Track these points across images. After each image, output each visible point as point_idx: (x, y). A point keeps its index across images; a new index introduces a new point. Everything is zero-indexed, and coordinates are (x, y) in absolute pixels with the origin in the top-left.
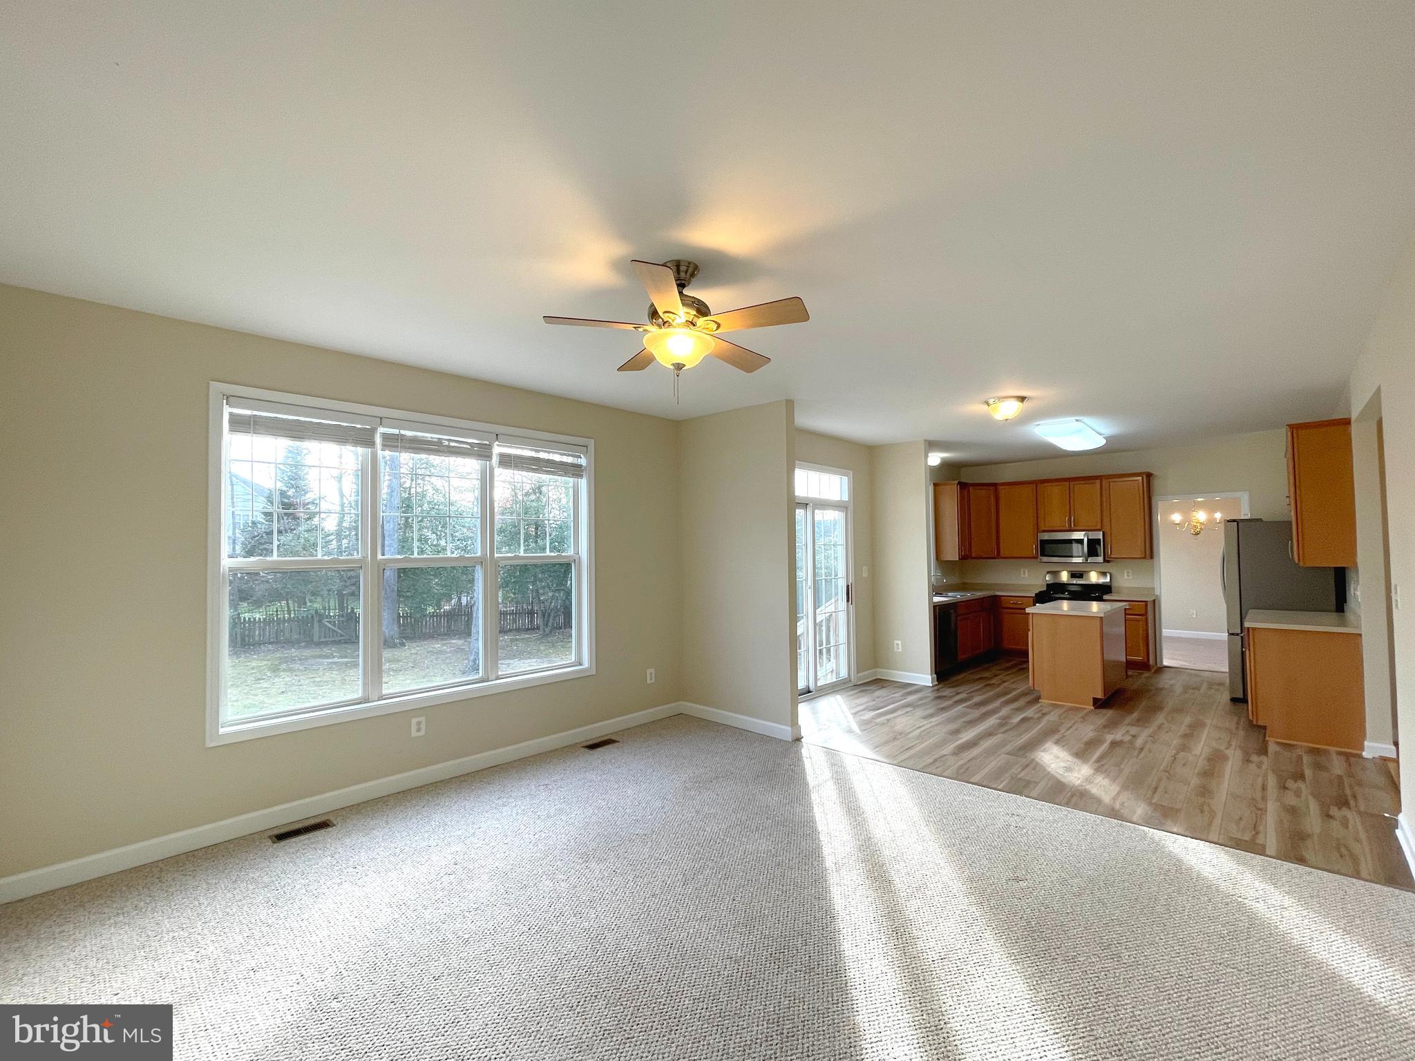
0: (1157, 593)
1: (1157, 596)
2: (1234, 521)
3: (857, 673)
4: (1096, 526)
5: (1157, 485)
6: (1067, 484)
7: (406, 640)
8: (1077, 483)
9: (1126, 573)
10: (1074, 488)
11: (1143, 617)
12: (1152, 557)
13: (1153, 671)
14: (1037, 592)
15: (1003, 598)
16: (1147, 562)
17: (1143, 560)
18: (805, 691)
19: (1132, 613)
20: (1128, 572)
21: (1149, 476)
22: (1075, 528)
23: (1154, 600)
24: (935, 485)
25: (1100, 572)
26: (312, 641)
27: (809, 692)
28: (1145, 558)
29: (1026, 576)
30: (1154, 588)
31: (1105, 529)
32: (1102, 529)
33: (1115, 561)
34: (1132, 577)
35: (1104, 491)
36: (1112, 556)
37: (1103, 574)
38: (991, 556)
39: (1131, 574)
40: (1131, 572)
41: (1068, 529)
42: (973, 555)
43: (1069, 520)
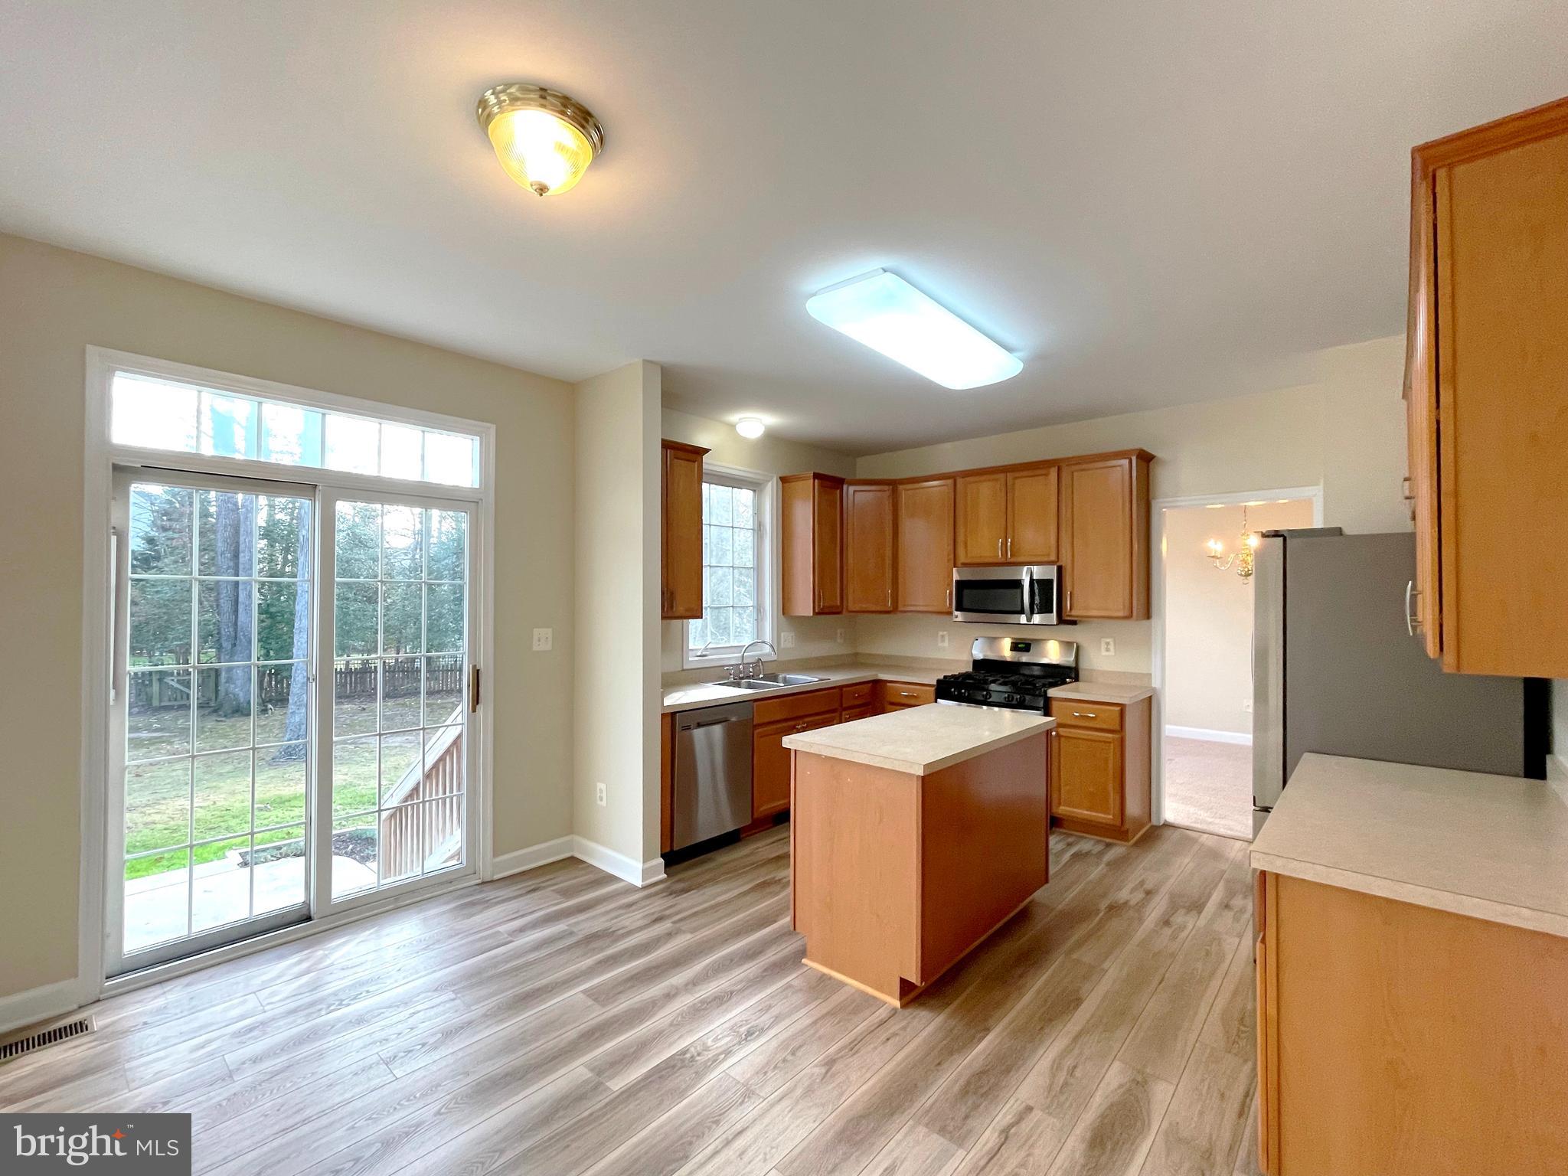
0: (1156, 683)
1: (1154, 689)
2: (1276, 534)
3: (495, 854)
4: (1048, 555)
5: (1164, 479)
6: (1002, 476)
7: (275, 706)
8: (1017, 474)
9: (1103, 646)
10: (1014, 484)
11: (1117, 736)
12: (1148, 614)
13: (1132, 842)
14: (941, 677)
15: (888, 684)
16: (1136, 627)
17: (1125, 623)
18: (294, 917)
19: (1098, 726)
20: (1108, 644)
21: (1146, 459)
22: (1012, 560)
23: (1150, 697)
24: (784, 480)
25: (1063, 642)
26: (151, 704)
27: (309, 918)
28: (1129, 617)
29: (946, 644)
30: (1151, 674)
31: (1064, 559)
32: (1058, 561)
33: (1080, 621)
34: (1112, 653)
35: (1063, 489)
36: (1074, 613)
37: (1067, 645)
38: (883, 609)
39: (1112, 647)
40: (1112, 643)
41: (1003, 560)
42: (851, 607)
43: (1004, 544)
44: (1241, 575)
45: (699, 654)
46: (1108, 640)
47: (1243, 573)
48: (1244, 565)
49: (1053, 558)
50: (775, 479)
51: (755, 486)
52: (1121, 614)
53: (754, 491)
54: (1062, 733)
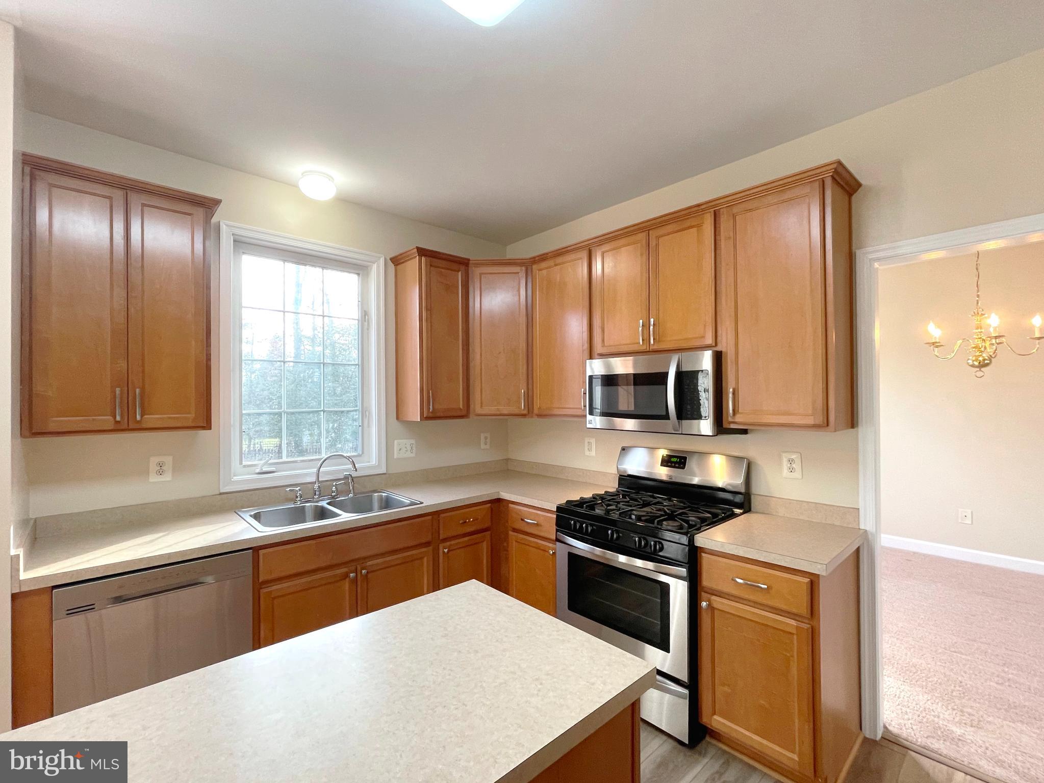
0: (866, 523)
1: (865, 534)
4: (702, 337)
6: (642, 237)
8: (661, 232)
9: (785, 464)
10: (658, 245)
12: (853, 422)
15: (511, 505)
16: (838, 439)
19: (773, 603)
20: (791, 461)
22: (655, 347)
23: (858, 547)
24: (393, 260)
25: (728, 456)
29: (593, 453)
30: (859, 509)
31: (724, 344)
32: (716, 345)
33: (752, 430)
34: (797, 474)
35: (723, 244)
36: (738, 418)
37: (736, 460)
38: (517, 411)
39: (797, 466)
40: (798, 461)
41: (644, 348)
42: (479, 410)
43: (646, 326)
44: (973, 366)
45: (258, 471)
46: (793, 457)
47: (976, 363)
48: (978, 354)
49: (709, 340)
50: (382, 261)
51: (360, 269)
52: (810, 421)
53: (358, 274)
54: (715, 605)
